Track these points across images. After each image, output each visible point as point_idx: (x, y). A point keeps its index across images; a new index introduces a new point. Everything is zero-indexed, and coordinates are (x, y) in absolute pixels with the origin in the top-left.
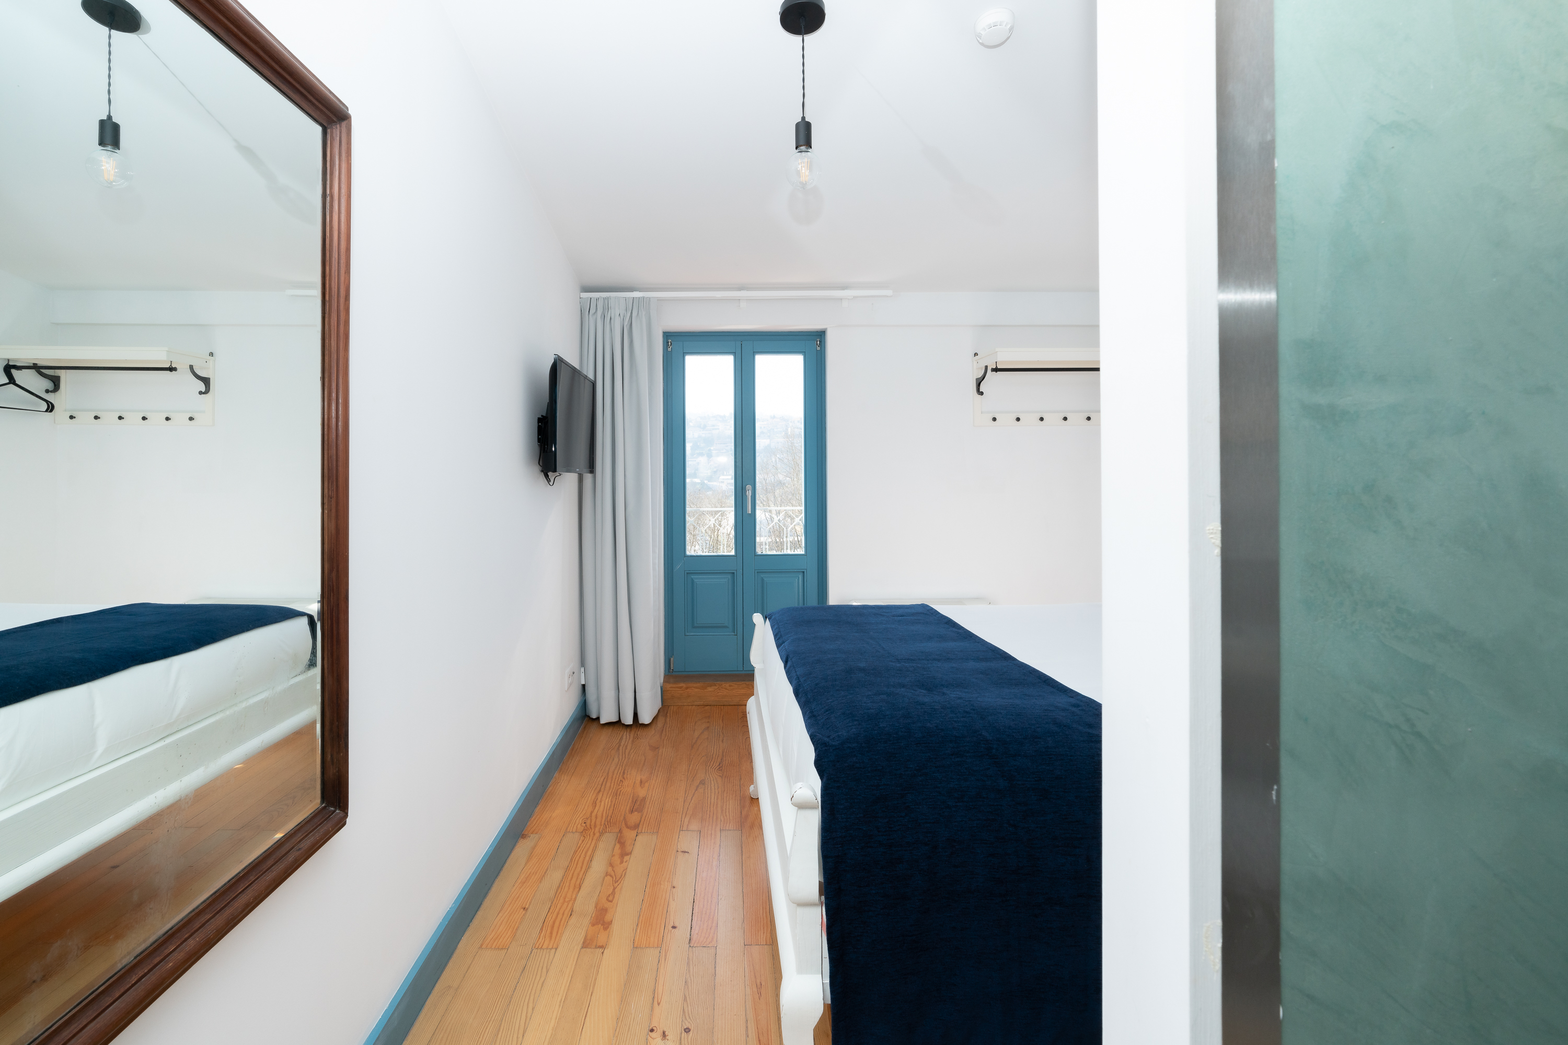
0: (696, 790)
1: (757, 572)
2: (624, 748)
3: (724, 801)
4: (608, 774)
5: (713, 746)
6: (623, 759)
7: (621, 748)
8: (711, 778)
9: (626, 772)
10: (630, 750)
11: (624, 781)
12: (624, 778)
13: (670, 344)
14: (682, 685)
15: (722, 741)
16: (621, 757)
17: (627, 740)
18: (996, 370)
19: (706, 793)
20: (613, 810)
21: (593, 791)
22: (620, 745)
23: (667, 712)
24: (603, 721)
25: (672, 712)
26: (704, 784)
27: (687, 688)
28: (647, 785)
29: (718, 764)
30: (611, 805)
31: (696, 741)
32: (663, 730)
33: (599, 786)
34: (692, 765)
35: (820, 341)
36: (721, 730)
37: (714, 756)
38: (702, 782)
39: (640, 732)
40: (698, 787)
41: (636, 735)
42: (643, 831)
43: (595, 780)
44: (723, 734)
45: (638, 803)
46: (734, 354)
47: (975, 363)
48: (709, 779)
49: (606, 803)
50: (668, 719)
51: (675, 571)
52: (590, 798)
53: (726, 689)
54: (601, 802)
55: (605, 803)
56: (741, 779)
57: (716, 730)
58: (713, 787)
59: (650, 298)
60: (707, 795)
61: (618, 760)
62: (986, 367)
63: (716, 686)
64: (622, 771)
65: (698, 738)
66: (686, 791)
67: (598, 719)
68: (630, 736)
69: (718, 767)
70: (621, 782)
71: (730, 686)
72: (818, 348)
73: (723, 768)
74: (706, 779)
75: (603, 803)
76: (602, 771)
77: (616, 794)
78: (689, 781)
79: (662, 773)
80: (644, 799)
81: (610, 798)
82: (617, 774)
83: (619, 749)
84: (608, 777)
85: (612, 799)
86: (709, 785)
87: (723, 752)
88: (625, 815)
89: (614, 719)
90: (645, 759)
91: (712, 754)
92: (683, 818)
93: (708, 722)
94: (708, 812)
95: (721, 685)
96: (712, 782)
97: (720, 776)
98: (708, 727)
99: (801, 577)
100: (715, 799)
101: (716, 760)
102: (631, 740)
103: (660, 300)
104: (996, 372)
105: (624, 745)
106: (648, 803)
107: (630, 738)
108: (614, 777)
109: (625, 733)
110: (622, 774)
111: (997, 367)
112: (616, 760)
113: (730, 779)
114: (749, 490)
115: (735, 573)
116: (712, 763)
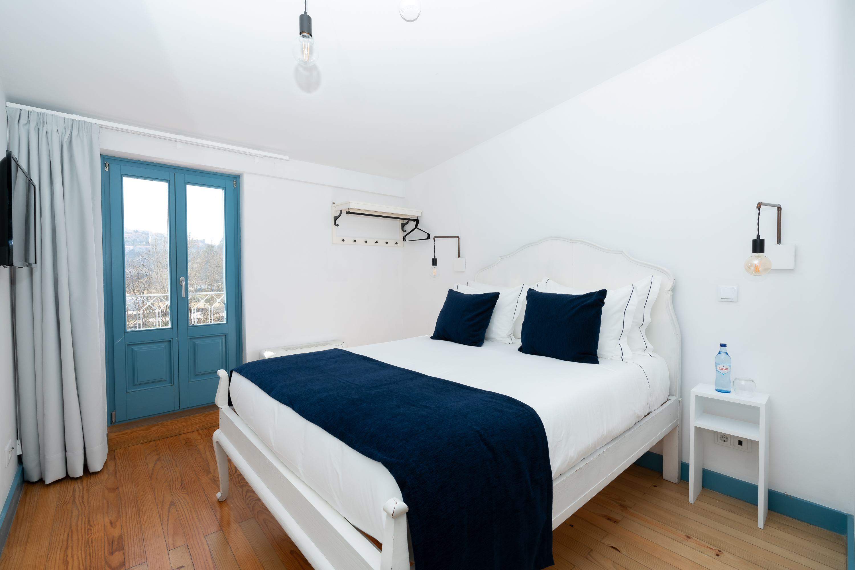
0: (169, 512)
1: (190, 339)
2: (80, 499)
3: (197, 513)
4: (71, 527)
5: (170, 472)
6: (84, 509)
7: (77, 500)
8: (179, 497)
9: (91, 520)
10: (88, 498)
11: (91, 528)
12: (91, 526)
13: (107, 165)
14: (127, 431)
15: (176, 466)
16: (80, 508)
17: (81, 491)
18: (349, 213)
19: (179, 511)
20: (90, 559)
21: (59, 551)
22: (74, 498)
23: (114, 456)
24: (48, 482)
25: (119, 455)
26: (174, 504)
27: (132, 433)
28: (118, 523)
29: (180, 485)
30: (86, 555)
31: (153, 472)
32: (116, 472)
33: (65, 543)
34: (156, 493)
35: (236, 182)
36: (171, 458)
37: (174, 479)
38: (172, 504)
39: (92, 480)
40: (169, 509)
41: (89, 484)
42: (131, 566)
43: (58, 539)
44: (174, 460)
45: (116, 543)
46: (168, 181)
47: (333, 208)
48: (177, 500)
49: (80, 556)
50: (118, 462)
51: (115, 344)
52: (58, 558)
53: (168, 426)
54: (72, 557)
55: (78, 557)
56: (204, 490)
57: (167, 459)
58: (183, 505)
59: (91, 123)
60: (180, 512)
61: (77, 512)
62: (341, 211)
63: (158, 425)
64: (87, 520)
65: (153, 469)
66: (160, 516)
67: (41, 481)
68: (83, 486)
69: (181, 488)
70: (90, 531)
71: (171, 423)
72: (235, 186)
73: (186, 486)
74: (175, 500)
75: (75, 557)
76: (63, 528)
77: (88, 544)
78: (159, 507)
79: (130, 508)
80: (121, 537)
81: (83, 549)
82: (82, 525)
83: (75, 502)
84: (72, 533)
85: (84, 550)
86: (179, 504)
87: (180, 475)
88: (105, 559)
89: (61, 475)
90: (108, 502)
91: (171, 478)
92: (166, 539)
93: (157, 454)
94: (188, 526)
95: (163, 424)
96: (181, 500)
97: (186, 494)
98: (159, 458)
99: (224, 338)
100: (190, 513)
101: (177, 482)
102: (85, 489)
103: (101, 127)
104: (349, 214)
105: (79, 496)
106: (126, 539)
107: (83, 489)
108: (79, 528)
109: (77, 485)
110: (87, 523)
111: (349, 211)
112: (75, 512)
113: (195, 493)
114: (183, 281)
115: (172, 341)
116: (174, 485)
